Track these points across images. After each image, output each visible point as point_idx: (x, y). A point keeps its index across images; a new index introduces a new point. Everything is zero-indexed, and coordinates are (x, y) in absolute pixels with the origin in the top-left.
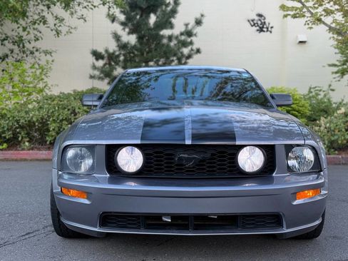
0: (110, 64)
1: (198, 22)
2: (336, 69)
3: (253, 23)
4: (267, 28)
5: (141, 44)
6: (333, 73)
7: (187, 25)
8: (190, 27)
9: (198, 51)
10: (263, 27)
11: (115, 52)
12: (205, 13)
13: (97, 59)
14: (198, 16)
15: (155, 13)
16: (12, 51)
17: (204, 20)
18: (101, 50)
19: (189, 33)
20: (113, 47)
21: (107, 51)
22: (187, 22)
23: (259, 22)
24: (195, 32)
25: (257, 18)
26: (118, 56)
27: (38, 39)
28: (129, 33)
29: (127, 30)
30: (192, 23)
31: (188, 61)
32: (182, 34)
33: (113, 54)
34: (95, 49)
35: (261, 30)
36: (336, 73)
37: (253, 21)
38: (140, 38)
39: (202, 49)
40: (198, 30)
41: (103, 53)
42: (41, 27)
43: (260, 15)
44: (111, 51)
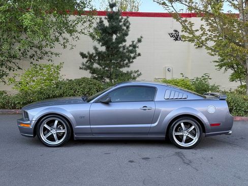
0: (91, 61)
1: (139, 41)
2: (217, 64)
3: (171, 35)
4: (180, 38)
5: (108, 51)
6: (216, 66)
7: (133, 42)
8: (135, 43)
9: (139, 55)
10: (177, 38)
11: (93, 54)
12: (143, 36)
13: (83, 58)
14: (139, 37)
15: (116, 34)
16: (36, 52)
17: (142, 40)
18: (86, 52)
19: (134, 47)
20: (92, 51)
21: (88, 53)
22: (133, 40)
23: (175, 35)
24: (137, 45)
25: (174, 32)
26: (95, 57)
27: (52, 48)
28: (102, 46)
29: (101, 44)
30: (136, 41)
31: (133, 60)
32: (130, 46)
33: (92, 55)
34: (82, 52)
35: (176, 39)
36: (217, 66)
37: (172, 34)
38: (107, 48)
39: (141, 54)
40: (139, 45)
41: (87, 54)
42: (56, 43)
43: (176, 31)
44: (91, 53)
